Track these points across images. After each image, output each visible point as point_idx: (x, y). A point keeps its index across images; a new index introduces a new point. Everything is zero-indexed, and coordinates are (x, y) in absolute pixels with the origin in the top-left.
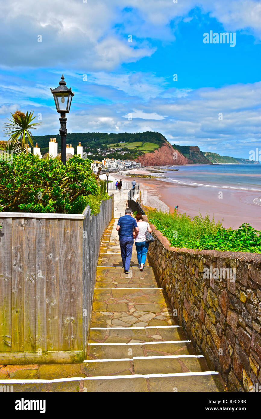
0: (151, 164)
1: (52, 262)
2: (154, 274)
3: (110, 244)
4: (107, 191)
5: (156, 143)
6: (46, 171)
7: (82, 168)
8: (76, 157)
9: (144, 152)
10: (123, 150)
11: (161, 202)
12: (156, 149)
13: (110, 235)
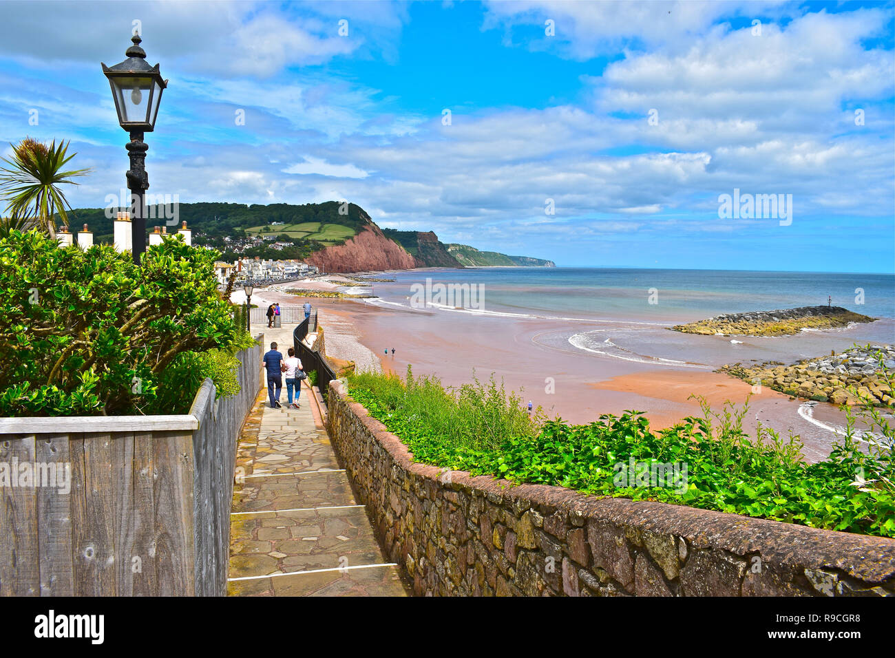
0: (339, 268)
1: (96, 570)
2: (371, 524)
3: (259, 450)
4: (249, 329)
5: (348, 226)
6: (68, 283)
7: (189, 270)
8: (170, 242)
9: (325, 244)
10: (279, 239)
11: (363, 348)
12: (348, 238)
13: (257, 429)
